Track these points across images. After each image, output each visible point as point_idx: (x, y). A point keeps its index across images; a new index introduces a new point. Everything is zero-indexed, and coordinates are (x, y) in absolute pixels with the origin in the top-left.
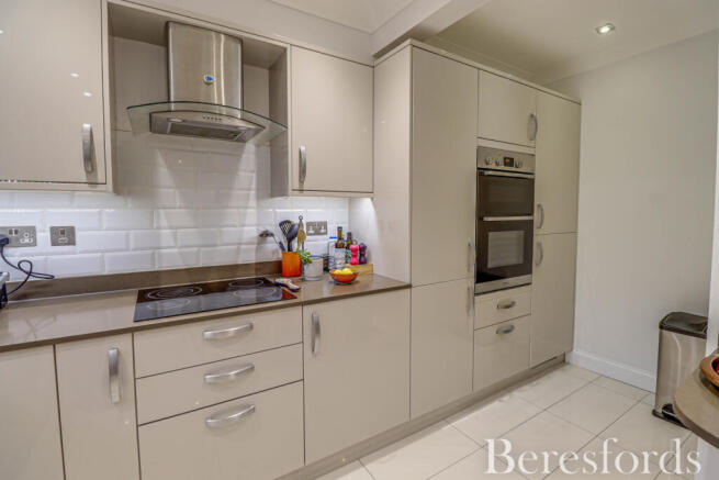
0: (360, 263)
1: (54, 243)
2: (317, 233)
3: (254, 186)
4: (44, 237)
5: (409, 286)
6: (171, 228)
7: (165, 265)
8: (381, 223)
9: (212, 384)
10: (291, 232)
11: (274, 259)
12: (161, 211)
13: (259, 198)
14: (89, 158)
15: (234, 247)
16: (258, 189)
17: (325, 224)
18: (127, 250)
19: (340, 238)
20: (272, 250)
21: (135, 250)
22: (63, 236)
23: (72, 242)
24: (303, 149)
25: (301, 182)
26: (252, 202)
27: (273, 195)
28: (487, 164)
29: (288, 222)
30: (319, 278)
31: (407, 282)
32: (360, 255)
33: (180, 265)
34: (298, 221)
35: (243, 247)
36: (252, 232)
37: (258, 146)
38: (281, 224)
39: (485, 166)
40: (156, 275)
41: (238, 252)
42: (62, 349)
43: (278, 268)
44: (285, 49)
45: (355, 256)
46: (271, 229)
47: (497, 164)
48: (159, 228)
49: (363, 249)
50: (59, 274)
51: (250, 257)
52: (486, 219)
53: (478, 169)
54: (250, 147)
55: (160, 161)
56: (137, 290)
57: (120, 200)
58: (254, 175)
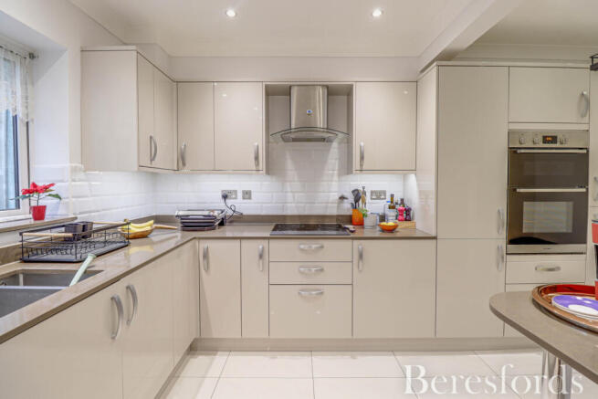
0: (406, 220)
1: (244, 198)
2: (378, 198)
3: (337, 168)
4: (240, 195)
5: (435, 238)
6: (292, 192)
7: (289, 212)
8: (421, 192)
9: (302, 273)
10: (358, 196)
11: (348, 214)
12: (288, 183)
13: (339, 175)
14: (257, 158)
15: (324, 205)
16: (339, 170)
17: (384, 192)
18: (271, 203)
19: (392, 202)
20: (346, 208)
21: (276, 203)
22: (247, 195)
23: (250, 198)
24: (362, 144)
25: (361, 165)
26: (336, 178)
27: (348, 174)
28: (521, 144)
29: (357, 190)
30: (374, 227)
31: (434, 235)
32: (406, 214)
33: (295, 212)
34: (362, 189)
35: (330, 205)
36: (335, 196)
37: (340, 143)
38: (353, 192)
39: (519, 146)
40: (284, 217)
41: (326, 207)
42: (244, 242)
43: (350, 219)
44: (352, 85)
45: (402, 215)
46: (346, 195)
47: (534, 143)
48: (286, 192)
49: (408, 211)
50: (245, 213)
51: (333, 211)
52: (518, 190)
53: (509, 148)
54: (335, 144)
55: (288, 156)
56: (274, 224)
57: (268, 178)
58: (337, 162)
